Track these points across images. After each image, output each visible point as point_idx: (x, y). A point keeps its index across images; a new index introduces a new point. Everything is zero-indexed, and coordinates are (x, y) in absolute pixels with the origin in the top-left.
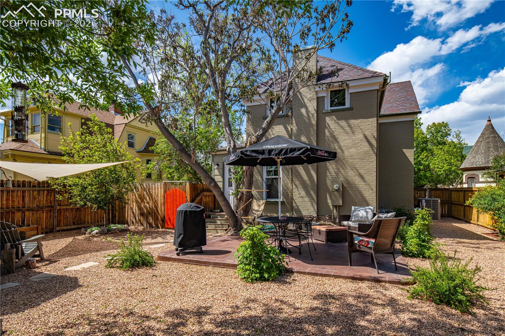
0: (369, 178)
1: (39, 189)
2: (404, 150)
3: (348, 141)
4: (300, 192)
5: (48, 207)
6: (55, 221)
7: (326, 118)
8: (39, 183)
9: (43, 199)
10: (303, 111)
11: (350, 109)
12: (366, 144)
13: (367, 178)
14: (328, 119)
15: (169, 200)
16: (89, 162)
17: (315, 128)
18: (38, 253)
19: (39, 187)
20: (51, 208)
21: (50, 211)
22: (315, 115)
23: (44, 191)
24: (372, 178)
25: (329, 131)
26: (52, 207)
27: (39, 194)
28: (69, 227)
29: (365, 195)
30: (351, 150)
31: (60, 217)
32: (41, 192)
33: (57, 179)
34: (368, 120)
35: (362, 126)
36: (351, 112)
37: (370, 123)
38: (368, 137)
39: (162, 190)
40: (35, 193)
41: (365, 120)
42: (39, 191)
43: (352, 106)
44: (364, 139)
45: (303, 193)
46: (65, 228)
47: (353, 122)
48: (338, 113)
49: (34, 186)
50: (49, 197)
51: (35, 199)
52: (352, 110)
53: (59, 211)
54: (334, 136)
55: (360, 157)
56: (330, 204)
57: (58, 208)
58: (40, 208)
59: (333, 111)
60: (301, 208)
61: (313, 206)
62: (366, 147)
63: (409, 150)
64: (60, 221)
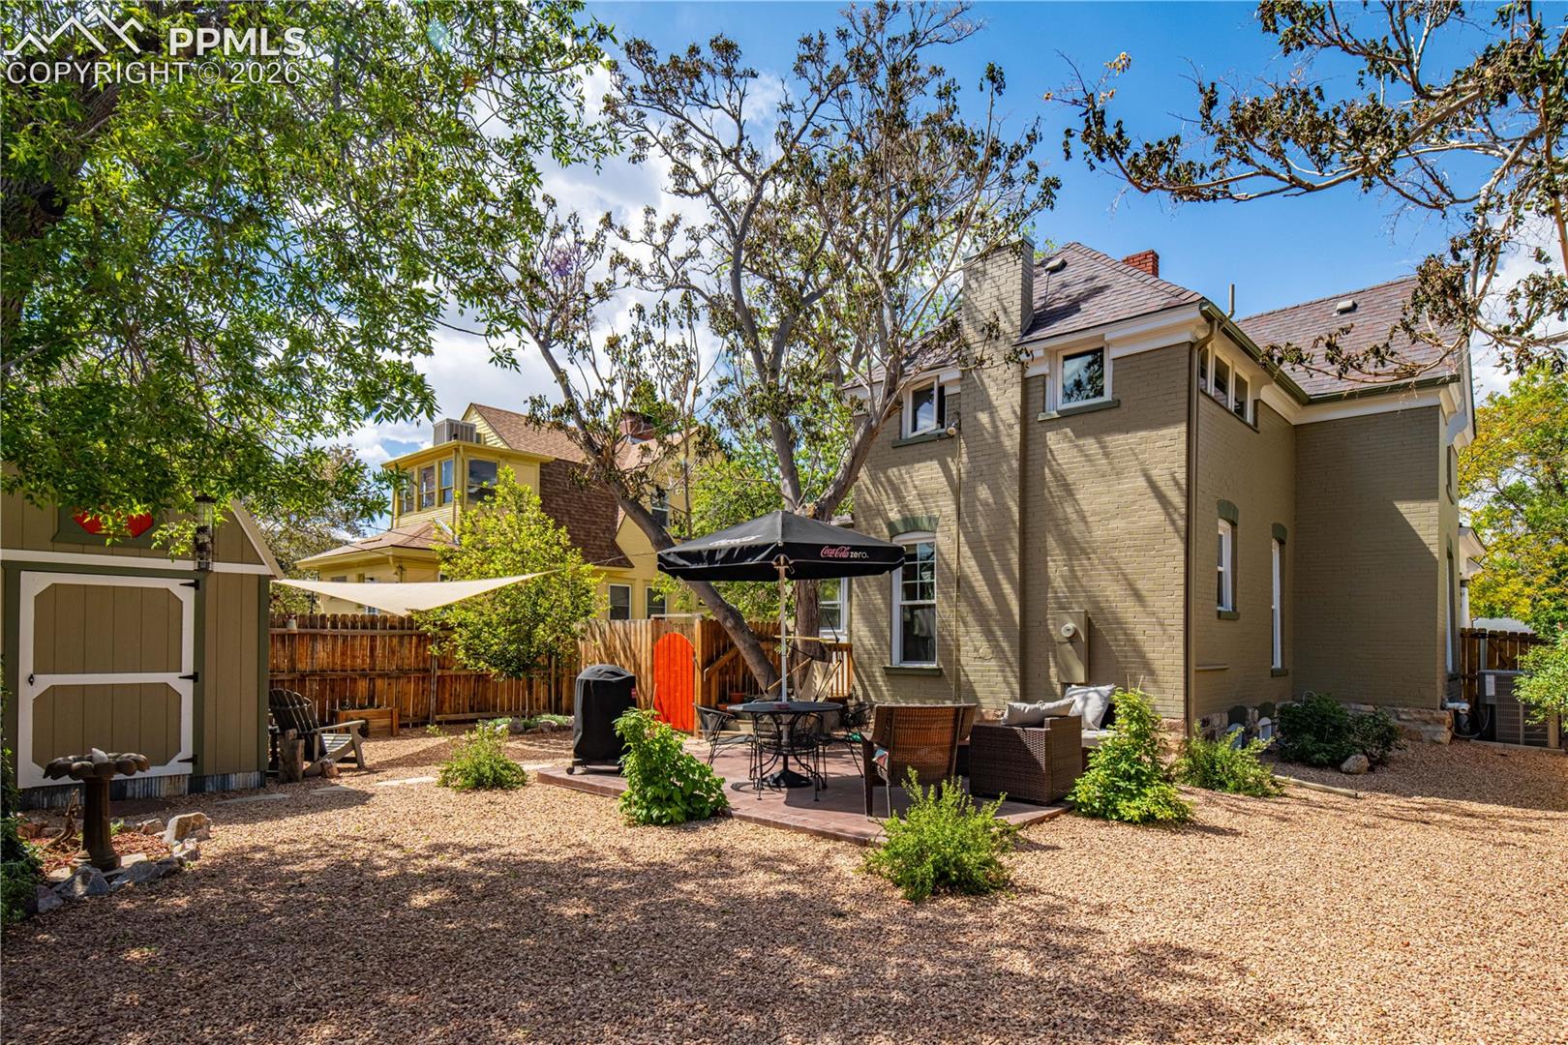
0: (1164, 604)
1: (401, 632)
2: (1402, 507)
3: (1105, 499)
4: (977, 644)
5: (418, 670)
6: (433, 701)
7: (1048, 434)
8: (402, 620)
9: (409, 654)
10: (984, 418)
11: (1115, 404)
12: (1154, 504)
13: (1156, 602)
14: (1052, 438)
15: (661, 662)
16: (484, 575)
17: (1015, 464)
18: (352, 754)
19: (403, 628)
20: (424, 673)
21: (424, 678)
22: (1017, 429)
23: (411, 636)
24: (1170, 604)
25: (1053, 472)
26: (428, 671)
27: (401, 643)
28: (461, 717)
29: (1150, 655)
30: (1113, 524)
31: (443, 693)
32: (406, 640)
33: (426, 612)
34: (1160, 433)
35: (1143, 452)
36: (1114, 412)
37: (1167, 443)
38: (1160, 484)
39: (649, 635)
40: (395, 641)
41: (1154, 434)
42: (402, 637)
43: (1117, 396)
44: (1149, 490)
45: (985, 648)
46: (452, 717)
47: (1118, 441)
48: (1082, 418)
49: (392, 627)
50: (421, 650)
51: (393, 652)
52: (1118, 406)
53: (441, 679)
54: (1068, 485)
55: (1138, 543)
56: (1054, 680)
57: (439, 673)
58: (402, 673)
59: (1066, 415)
60: (978, 688)
61: (1008, 684)
62: (1154, 514)
63: (1424, 506)
64: (443, 702)
